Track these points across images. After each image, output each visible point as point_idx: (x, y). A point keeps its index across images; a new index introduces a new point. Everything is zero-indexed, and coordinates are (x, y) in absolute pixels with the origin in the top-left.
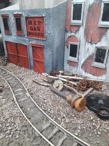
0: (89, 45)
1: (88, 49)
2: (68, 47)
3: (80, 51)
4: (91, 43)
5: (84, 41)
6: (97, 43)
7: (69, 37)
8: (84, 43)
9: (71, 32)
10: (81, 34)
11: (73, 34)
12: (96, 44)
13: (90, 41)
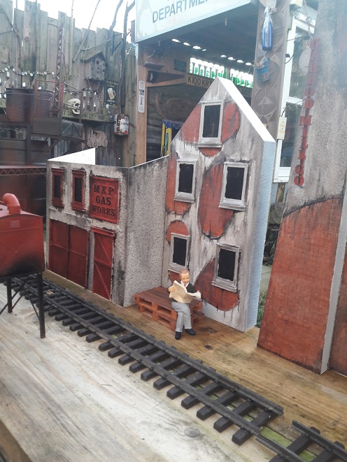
0: (206, 242)
1: (205, 249)
2: (169, 243)
3: (191, 252)
4: (209, 236)
5: (198, 233)
6: (220, 238)
7: (172, 223)
8: (198, 238)
9: (176, 214)
10: (192, 219)
11: (179, 218)
12: (218, 239)
13: (207, 234)
